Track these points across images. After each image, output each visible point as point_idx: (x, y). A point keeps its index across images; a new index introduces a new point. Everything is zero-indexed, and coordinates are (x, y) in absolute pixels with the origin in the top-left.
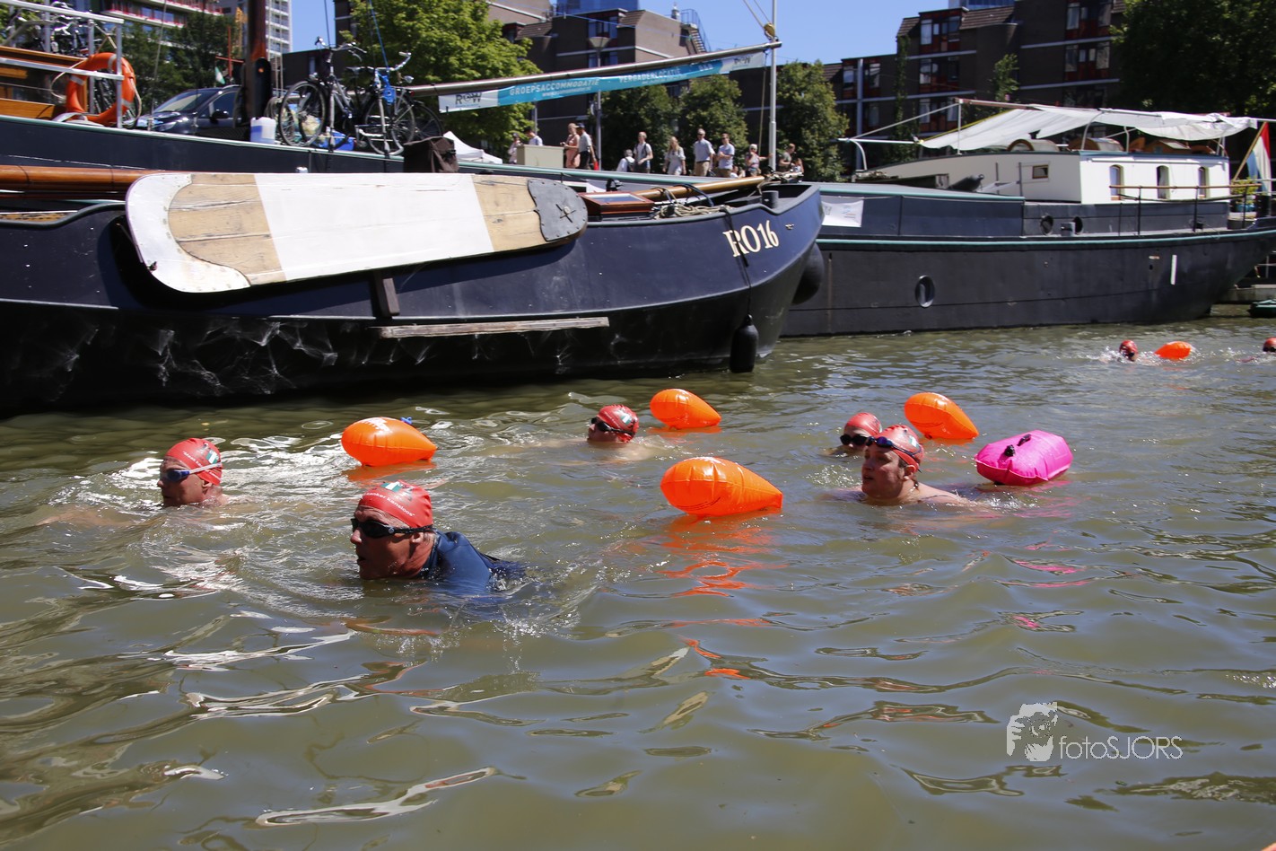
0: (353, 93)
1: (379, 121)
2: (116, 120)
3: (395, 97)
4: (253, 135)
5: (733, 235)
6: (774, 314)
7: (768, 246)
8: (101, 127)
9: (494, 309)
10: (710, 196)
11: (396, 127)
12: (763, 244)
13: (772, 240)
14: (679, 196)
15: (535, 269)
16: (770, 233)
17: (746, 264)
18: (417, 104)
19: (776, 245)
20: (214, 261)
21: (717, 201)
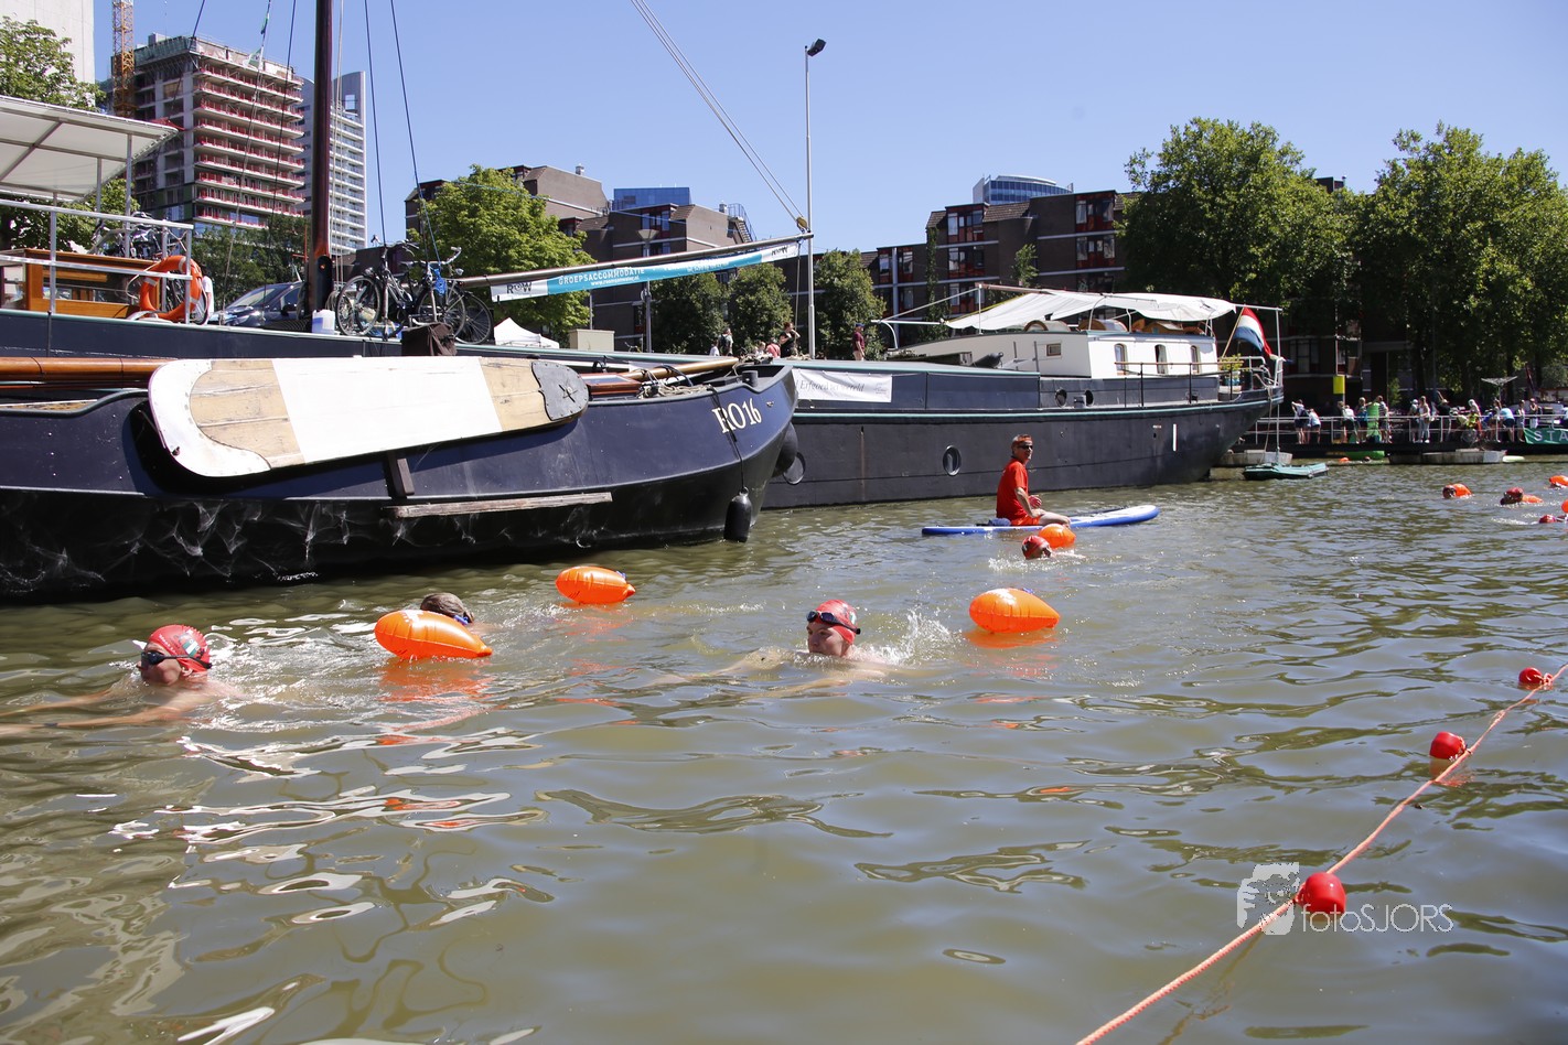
0: (406, 286)
1: (432, 312)
2: (184, 317)
3: (447, 287)
4: (314, 327)
5: (721, 412)
6: (759, 487)
7: (753, 422)
8: (170, 323)
9: (503, 486)
10: (689, 376)
11: (447, 317)
12: (748, 420)
13: (756, 417)
14: (660, 377)
15: (541, 448)
16: (753, 410)
17: (735, 440)
18: (467, 294)
19: (760, 421)
20: (234, 443)
21: (696, 381)
